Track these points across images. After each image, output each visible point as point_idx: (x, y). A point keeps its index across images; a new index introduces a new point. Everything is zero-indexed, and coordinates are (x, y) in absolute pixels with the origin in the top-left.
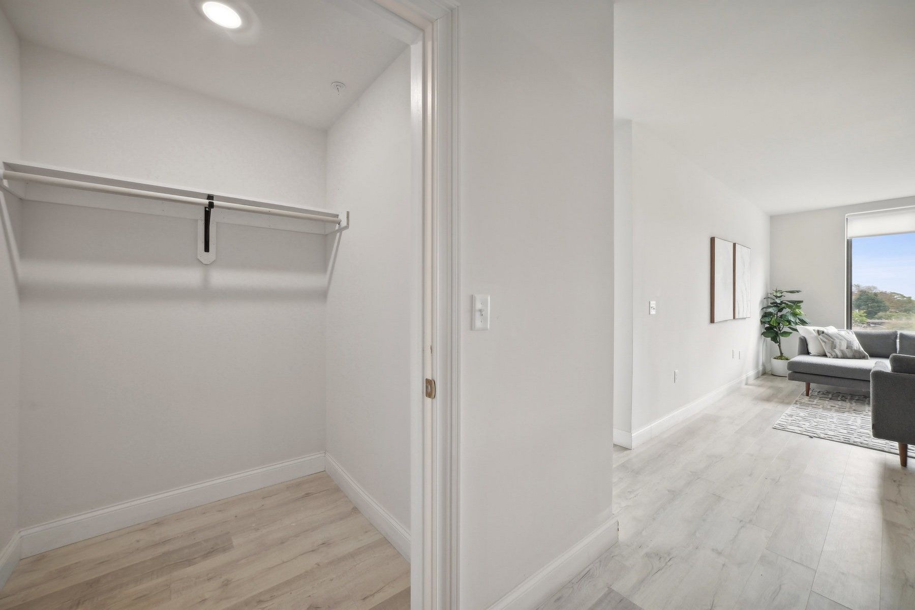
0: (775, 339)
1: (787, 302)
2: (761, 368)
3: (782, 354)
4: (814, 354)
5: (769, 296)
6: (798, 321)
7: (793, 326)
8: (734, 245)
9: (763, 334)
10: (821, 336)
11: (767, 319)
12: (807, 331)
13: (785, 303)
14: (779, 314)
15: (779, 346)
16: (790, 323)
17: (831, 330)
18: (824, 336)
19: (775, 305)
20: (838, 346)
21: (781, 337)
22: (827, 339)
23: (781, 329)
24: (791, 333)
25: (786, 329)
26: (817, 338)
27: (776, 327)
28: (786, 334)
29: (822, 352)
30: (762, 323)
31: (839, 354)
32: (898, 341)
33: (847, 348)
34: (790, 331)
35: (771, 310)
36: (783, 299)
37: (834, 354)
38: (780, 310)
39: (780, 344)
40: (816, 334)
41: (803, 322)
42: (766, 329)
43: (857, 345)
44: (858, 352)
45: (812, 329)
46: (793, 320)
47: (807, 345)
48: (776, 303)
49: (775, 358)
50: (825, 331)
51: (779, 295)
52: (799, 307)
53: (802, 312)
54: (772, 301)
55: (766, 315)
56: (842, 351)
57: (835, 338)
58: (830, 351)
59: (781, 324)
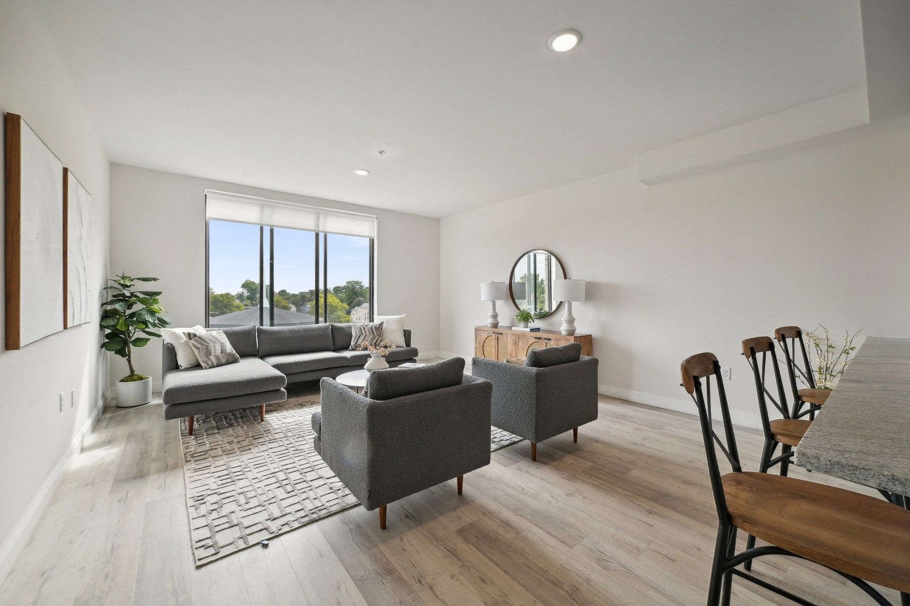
0: (122, 352)
1: (138, 294)
2: (100, 403)
3: (132, 371)
4: (186, 366)
5: (110, 284)
6: (156, 322)
7: (151, 329)
8: (65, 171)
9: (103, 346)
10: (192, 341)
11: (111, 322)
12: (174, 334)
13: (136, 296)
14: (128, 312)
15: (129, 361)
16: (147, 326)
17: (200, 330)
18: (196, 341)
19: (120, 298)
20: (213, 351)
21: (132, 347)
22: (200, 343)
23: (131, 335)
24: (148, 340)
25: (140, 334)
26: (186, 343)
27: (123, 333)
28: (139, 342)
29: (194, 363)
30: (102, 327)
31: (215, 362)
33: (222, 353)
34: (145, 336)
35: (117, 306)
36: (132, 289)
37: (210, 363)
38: (130, 306)
39: (130, 357)
40: (185, 338)
41: (163, 323)
42: (107, 336)
43: (229, 348)
44: (231, 355)
45: (180, 331)
46: (151, 321)
47: (176, 355)
48: (123, 295)
49: (122, 381)
50: (197, 333)
51: (128, 283)
52: (156, 301)
53: (162, 306)
54: (116, 292)
55: (106, 316)
56: (217, 357)
57: (210, 342)
58: (205, 359)
59: (131, 328)
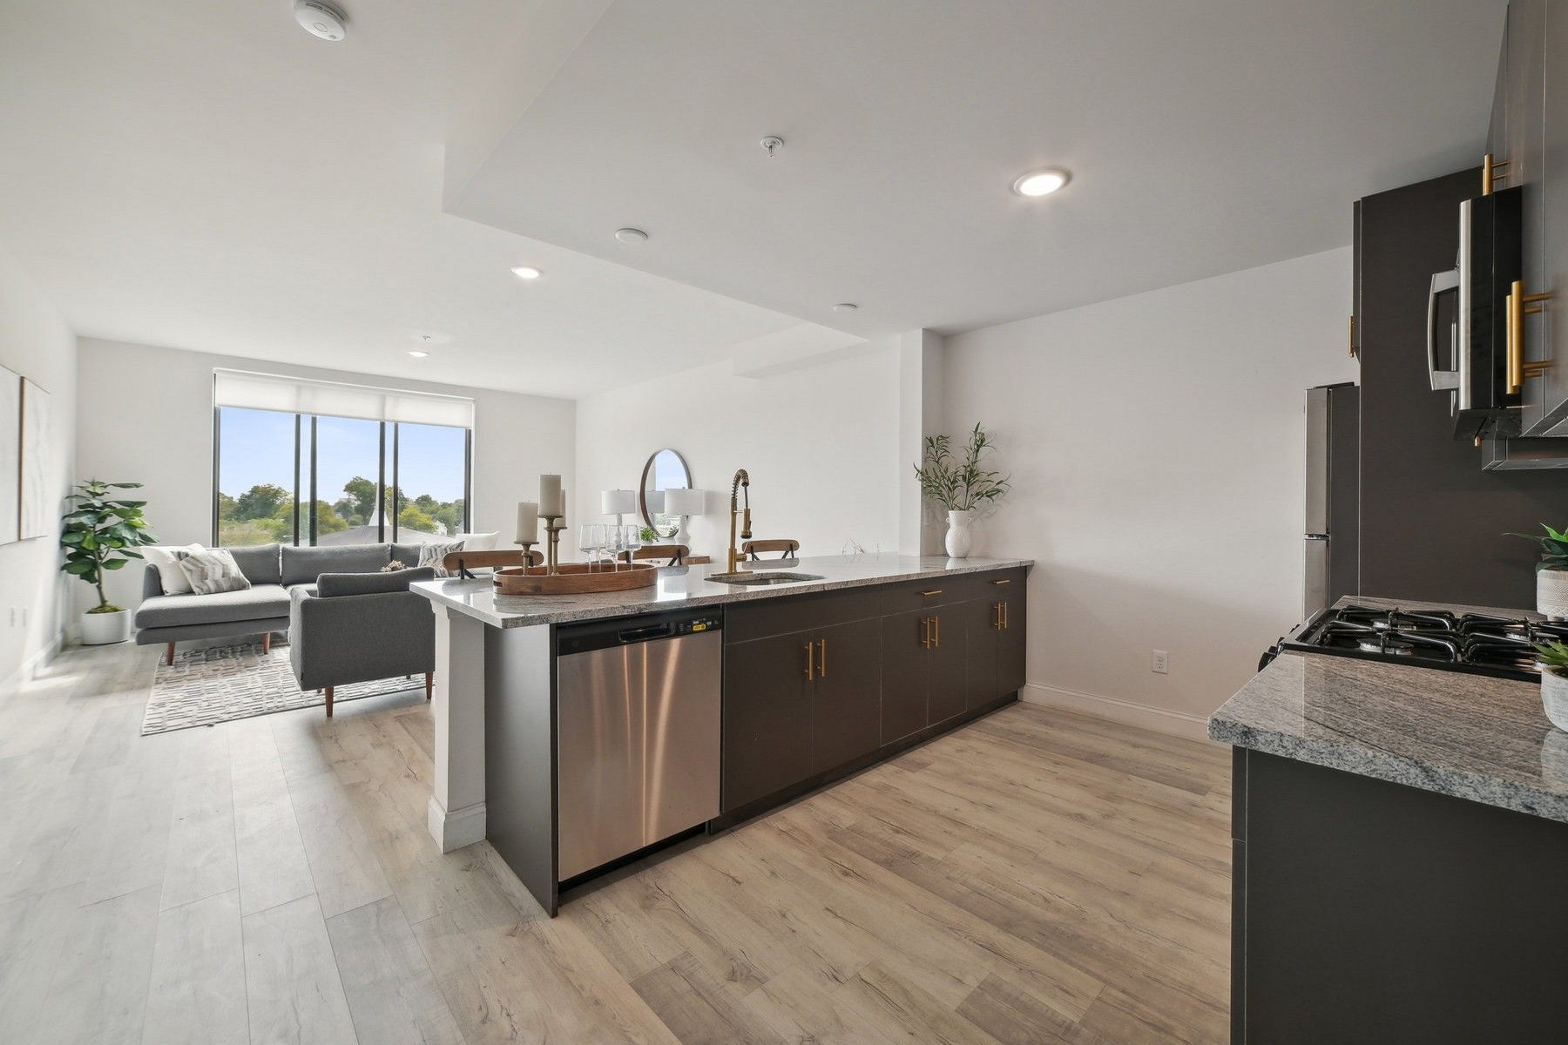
0: (88, 576)
1: (114, 505)
2: (59, 637)
3: (103, 601)
4: (174, 592)
5: (76, 491)
6: (138, 539)
7: (131, 548)
8: (22, 379)
9: (63, 568)
10: (183, 562)
11: (75, 539)
12: (160, 554)
13: (110, 507)
14: (99, 527)
15: (99, 588)
16: (124, 545)
17: (196, 550)
18: (187, 561)
19: (88, 509)
20: (210, 574)
21: (103, 570)
22: (193, 564)
23: (102, 555)
24: (125, 561)
25: (114, 554)
26: (174, 564)
27: (92, 552)
28: (112, 564)
29: (183, 587)
30: (63, 545)
31: (213, 587)
32: (280, 558)
33: (223, 577)
34: (122, 556)
35: (84, 519)
36: (105, 498)
37: (205, 588)
38: (101, 519)
39: (100, 583)
40: (174, 559)
41: (147, 540)
42: (70, 557)
43: (235, 570)
44: (237, 580)
45: (168, 550)
46: (130, 538)
47: (160, 578)
48: (92, 505)
49: (89, 612)
50: (191, 553)
51: (99, 490)
52: (138, 514)
53: (145, 521)
54: (83, 502)
55: (68, 531)
56: (216, 582)
57: (207, 563)
58: (200, 584)
59: (102, 547)
